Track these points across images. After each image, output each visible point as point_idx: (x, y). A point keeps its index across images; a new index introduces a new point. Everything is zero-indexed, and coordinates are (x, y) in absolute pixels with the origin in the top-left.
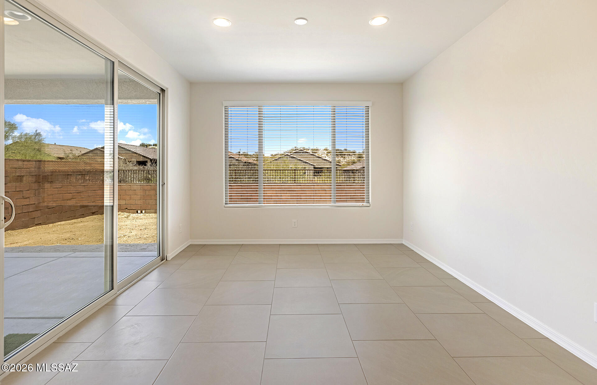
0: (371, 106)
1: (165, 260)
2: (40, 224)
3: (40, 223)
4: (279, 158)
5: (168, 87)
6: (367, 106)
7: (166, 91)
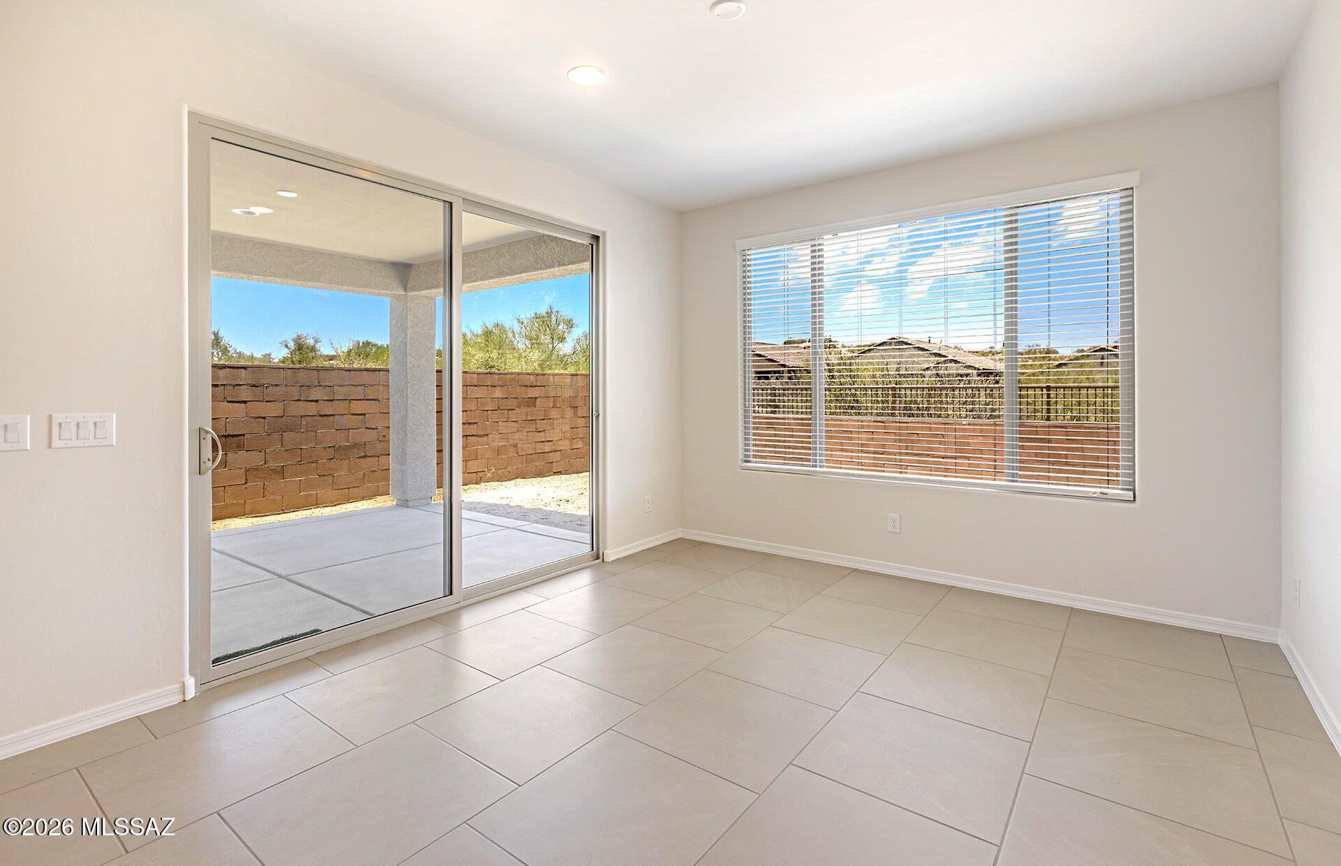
0: (1136, 187)
1: (600, 560)
2: (560, 472)
3: (559, 470)
4: (862, 353)
5: (605, 230)
6: (1127, 189)
7: (600, 238)
